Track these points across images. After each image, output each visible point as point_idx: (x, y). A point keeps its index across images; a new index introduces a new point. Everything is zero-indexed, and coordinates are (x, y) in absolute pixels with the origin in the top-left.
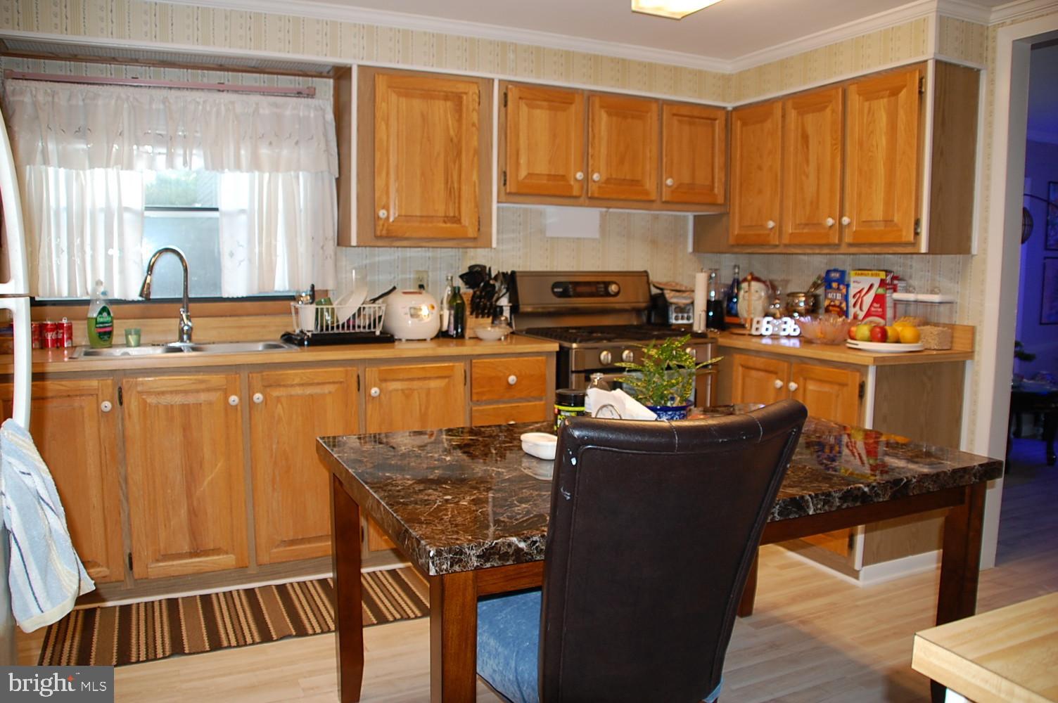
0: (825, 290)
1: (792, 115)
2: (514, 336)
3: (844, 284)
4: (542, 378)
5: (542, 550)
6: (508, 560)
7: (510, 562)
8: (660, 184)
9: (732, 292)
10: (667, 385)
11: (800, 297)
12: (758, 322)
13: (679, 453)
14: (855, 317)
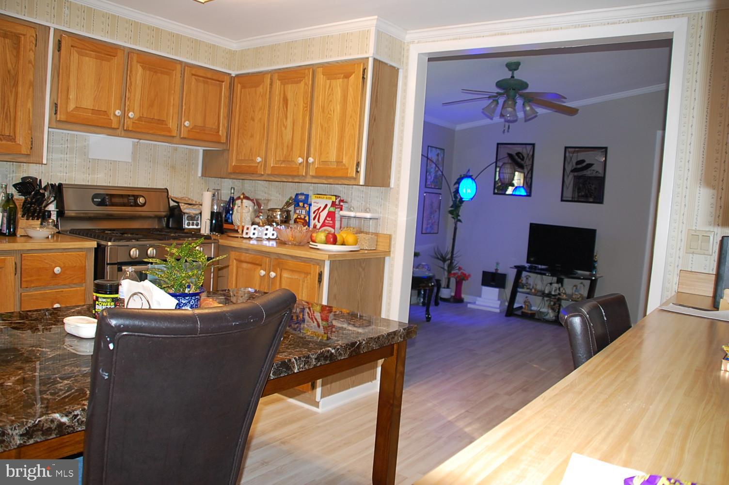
0: (294, 207)
1: (277, 84)
2: (60, 235)
3: (307, 204)
4: (83, 269)
5: (82, 422)
6: (51, 434)
7: (54, 436)
8: (180, 125)
9: (229, 206)
10: (185, 276)
11: (276, 211)
12: (248, 229)
13: (200, 335)
14: (315, 226)
